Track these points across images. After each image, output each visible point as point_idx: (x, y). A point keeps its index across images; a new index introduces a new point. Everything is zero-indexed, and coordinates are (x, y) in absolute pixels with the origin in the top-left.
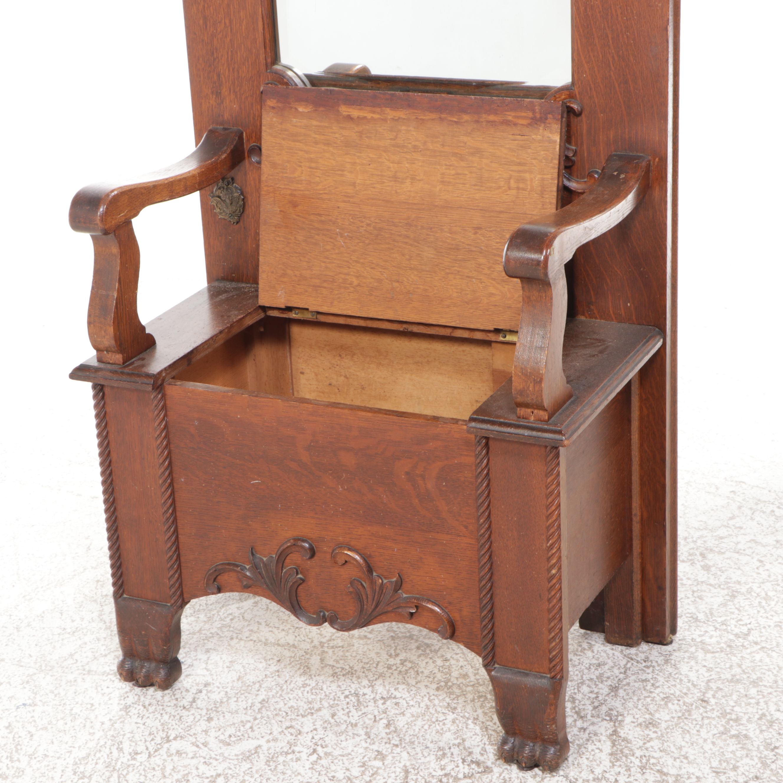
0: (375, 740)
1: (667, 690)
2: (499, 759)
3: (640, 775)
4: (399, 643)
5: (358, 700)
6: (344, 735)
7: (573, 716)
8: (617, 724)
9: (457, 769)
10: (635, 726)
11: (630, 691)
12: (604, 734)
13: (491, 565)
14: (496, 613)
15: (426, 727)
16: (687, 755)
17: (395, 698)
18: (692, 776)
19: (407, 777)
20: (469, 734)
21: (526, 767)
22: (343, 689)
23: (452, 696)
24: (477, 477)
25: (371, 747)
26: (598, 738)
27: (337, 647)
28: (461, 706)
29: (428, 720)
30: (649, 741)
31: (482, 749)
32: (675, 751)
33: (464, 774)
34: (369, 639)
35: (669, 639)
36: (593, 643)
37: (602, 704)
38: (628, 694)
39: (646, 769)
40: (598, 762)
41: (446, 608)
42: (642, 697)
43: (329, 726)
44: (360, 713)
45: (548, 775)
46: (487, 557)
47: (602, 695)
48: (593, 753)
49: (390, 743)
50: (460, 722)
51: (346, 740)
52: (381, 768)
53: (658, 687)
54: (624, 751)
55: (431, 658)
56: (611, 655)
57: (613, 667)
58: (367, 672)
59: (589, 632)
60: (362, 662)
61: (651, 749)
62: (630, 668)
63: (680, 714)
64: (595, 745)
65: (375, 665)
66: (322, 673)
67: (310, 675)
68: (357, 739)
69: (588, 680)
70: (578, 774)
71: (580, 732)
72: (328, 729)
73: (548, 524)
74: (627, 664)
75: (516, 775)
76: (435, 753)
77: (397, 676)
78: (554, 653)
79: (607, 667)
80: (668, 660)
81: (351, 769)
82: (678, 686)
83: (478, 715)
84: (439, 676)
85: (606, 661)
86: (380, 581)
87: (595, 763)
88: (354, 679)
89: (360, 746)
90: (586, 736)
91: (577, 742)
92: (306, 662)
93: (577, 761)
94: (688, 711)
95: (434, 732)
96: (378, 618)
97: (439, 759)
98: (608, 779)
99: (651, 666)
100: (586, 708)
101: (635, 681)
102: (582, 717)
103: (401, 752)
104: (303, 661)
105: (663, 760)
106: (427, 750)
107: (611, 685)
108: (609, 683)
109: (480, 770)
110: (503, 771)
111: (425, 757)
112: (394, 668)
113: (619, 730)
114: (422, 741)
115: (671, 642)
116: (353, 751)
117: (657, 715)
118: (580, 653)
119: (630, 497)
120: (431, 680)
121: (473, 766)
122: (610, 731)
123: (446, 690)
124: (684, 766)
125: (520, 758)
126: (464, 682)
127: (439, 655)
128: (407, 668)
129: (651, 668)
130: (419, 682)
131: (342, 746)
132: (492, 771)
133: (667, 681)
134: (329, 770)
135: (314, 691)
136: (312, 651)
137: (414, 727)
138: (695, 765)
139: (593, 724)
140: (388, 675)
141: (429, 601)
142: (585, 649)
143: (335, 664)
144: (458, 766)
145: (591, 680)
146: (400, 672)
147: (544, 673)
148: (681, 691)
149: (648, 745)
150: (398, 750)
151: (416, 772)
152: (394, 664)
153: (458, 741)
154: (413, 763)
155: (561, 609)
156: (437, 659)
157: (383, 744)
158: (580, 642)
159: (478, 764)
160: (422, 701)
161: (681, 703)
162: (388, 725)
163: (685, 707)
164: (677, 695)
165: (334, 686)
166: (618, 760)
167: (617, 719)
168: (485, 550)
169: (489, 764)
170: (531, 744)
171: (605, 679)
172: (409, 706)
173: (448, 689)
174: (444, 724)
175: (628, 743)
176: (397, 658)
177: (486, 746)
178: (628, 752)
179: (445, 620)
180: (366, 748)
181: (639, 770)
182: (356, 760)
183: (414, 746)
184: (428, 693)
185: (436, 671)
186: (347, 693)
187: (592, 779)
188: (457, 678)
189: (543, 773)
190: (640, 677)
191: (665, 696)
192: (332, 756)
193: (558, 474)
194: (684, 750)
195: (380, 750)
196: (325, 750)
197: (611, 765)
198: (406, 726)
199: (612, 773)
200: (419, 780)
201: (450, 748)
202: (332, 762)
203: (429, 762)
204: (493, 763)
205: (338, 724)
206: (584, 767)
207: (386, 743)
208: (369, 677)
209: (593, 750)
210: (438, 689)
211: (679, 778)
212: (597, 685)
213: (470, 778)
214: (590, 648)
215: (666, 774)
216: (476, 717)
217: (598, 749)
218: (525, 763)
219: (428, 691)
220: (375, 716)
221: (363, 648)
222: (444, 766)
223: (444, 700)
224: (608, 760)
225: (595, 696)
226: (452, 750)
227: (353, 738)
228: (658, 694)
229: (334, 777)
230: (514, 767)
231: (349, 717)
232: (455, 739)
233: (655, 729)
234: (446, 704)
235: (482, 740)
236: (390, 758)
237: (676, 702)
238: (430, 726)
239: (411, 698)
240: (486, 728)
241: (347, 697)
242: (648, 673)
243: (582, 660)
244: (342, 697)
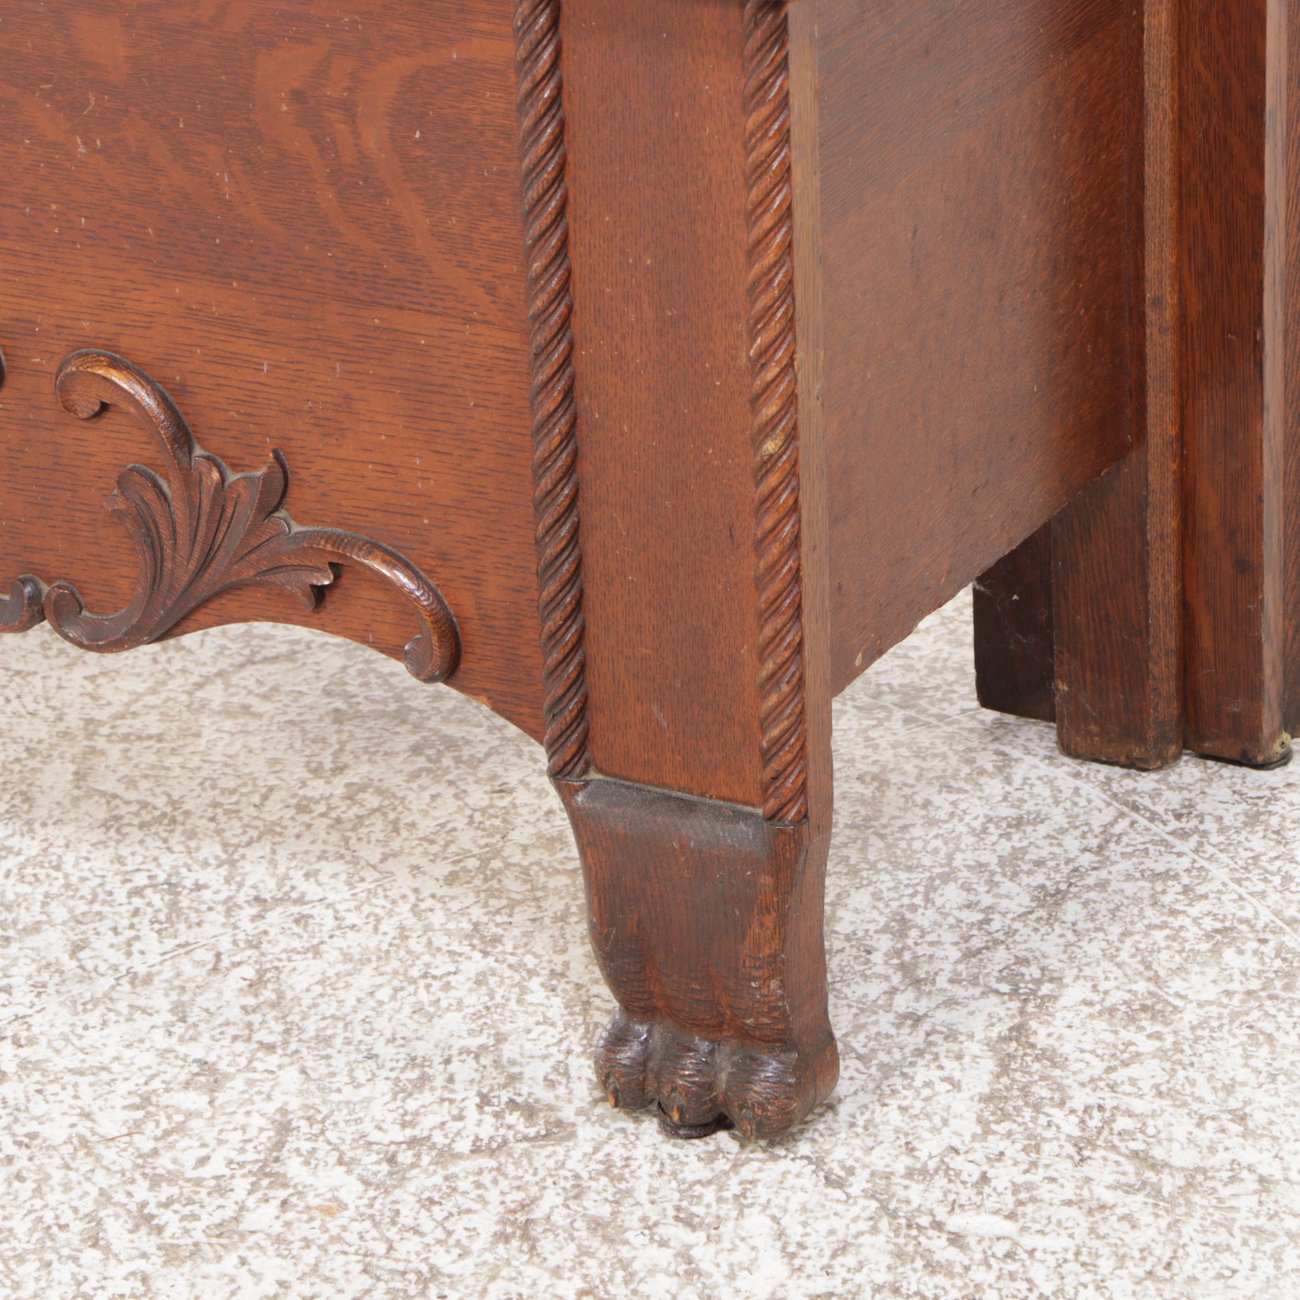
0: (202, 1026)
1: (1230, 908)
2: (604, 1099)
3: (1068, 1164)
4: (358, 733)
5: (174, 906)
6: (101, 1009)
7: (887, 978)
8: (1030, 1008)
9: (458, 1125)
10: (1091, 1016)
11: (1103, 908)
12: (980, 1035)
13: (573, 424)
14: (592, 592)
15: (384, 994)
16: (1248, 1110)
17: (301, 901)
18: (1245, 1174)
19: (280, 1145)
20: (523, 1021)
21: (683, 1125)
22: (129, 868)
23: (493, 902)
24: (521, 108)
25: (182, 1050)
26: (955, 1047)
27: (139, 738)
28: (516, 932)
29: (396, 973)
30: (1125, 1064)
31: (555, 1069)
32: (1209, 1097)
33: (477, 1139)
34: (259, 716)
35: (1277, 749)
36: (1016, 753)
37: (996, 942)
38: (1092, 917)
39: (1095, 1147)
40: (937, 1120)
41: (430, 572)
42: (1140, 927)
43: (57, 978)
44: (170, 944)
45: (760, 1155)
46: (557, 394)
47: (1004, 914)
48: (926, 1092)
49: (248, 1039)
50: (502, 982)
51: (104, 1024)
52: (200, 1115)
53: (1205, 897)
54: (1035, 1089)
55: (451, 783)
56: (1067, 793)
57: (1062, 831)
58: (222, 818)
59: (1010, 718)
60: (214, 787)
61: (1128, 1089)
62: (1120, 836)
63: (1255, 984)
64: (941, 1068)
65: (256, 799)
66: (72, 815)
67: (29, 823)
68: (142, 1022)
69: (969, 868)
70: (859, 1153)
71: (898, 1026)
72: (51, 989)
73: (751, 277)
74: (1113, 823)
75: (650, 1151)
76: (393, 1075)
77: (323, 835)
78: (775, 732)
79: (1043, 829)
80: (1259, 814)
81: (98, 1116)
82: (1273, 897)
83: (567, 965)
84: (466, 839)
85: (1045, 810)
86: (215, 475)
87: (926, 1124)
88: (175, 840)
89: (147, 1044)
90: (918, 1038)
91: (882, 1057)
92: (22, 780)
93: (867, 1115)
94: (1287, 975)
95: (407, 1010)
96: (213, 605)
97: (400, 1091)
98: (958, 1174)
99: (1196, 830)
100: (940, 953)
101: (1129, 877)
102: (917, 982)
103: (280, 1067)
104: (15, 778)
105: (1160, 1122)
106: (371, 1064)
107: (1043, 887)
108: (1039, 878)
109: (532, 1132)
110: (610, 1138)
111: (359, 1086)
112: (322, 808)
113: (1033, 1024)
114: (358, 1035)
115: (1285, 759)
116: (117, 1058)
117: (1176, 984)
118: (962, 784)
119: (1140, 238)
120: (434, 849)
121: (513, 1118)
122: (1002, 1028)
123: (478, 882)
124: (1228, 1143)
125: (666, 1091)
126: (546, 858)
127: (481, 774)
128: (362, 812)
129: (1195, 838)
130: (395, 855)
131: (85, 1043)
132: (572, 1135)
133: (1239, 882)
134: (22, 1116)
135: (29, 871)
136: (52, 746)
137: (342, 994)
138: (1266, 1142)
139: (951, 1003)
140: (292, 831)
141: (373, 548)
142: (982, 772)
143: (120, 790)
144: (460, 1118)
145: (980, 867)
146: (338, 821)
147: (745, 803)
148: (1276, 913)
149: (1121, 1075)
150: (273, 1060)
151: (316, 1128)
152: (322, 797)
153: (482, 1040)
154: (309, 1102)
155: (796, 577)
156: (471, 788)
157: (226, 1041)
158: (970, 750)
159: (530, 1111)
160: (390, 913)
161: (1269, 950)
162: (254, 986)
163: (1278, 963)
164: (1260, 925)
165: (101, 860)
166: (1006, 1116)
167: (1034, 992)
168: (548, 370)
169: (568, 1113)
170: (705, 1046)
171: (1025, 867)
172: (341, 926)
173: (486, 880)
174: (447, 987)
175: (1054, 1065)
176: (336, 780)
177: (571, 1059)
178: (1045, 1093)
179: (425, 615)
180: (164, 1053)
181: (1070, 1150)
182: (122, 1088)
183: (329, 1051)
184: (416, 890)
185: (460, 822)
186: (140, 880)
187: (902, 1171)
188: (525, 848)
189: (742, 1146)
190: (1149, 864)
191: (1218, 925)
192: (44, 1072)
193: (784, 102)
194: (1241, 1093)
195: (212, 1058)
196: (24, 1052)
197: (979, 1130)
198: (318, 989)
199: (978, 1156)
200: (320, 1154)
201: (448, 1061)
202: (39, 1091)
203: (368, 1101)
204: (580, 1112)
205: (86, 975)
206: (886, 1134)
207: (235, 1038)
208: (228, 834)
209: (928, 1084)
210: (451, 879)
211: (1200, 1178)
212: (997, 884)
213: (492, 1153)
214: (1000, 769)
215: (1155, 1166)
216: (559, 969)
217: (949, 1080)
218: (681, 1110)
219: (417, 884)
220: (218, 956)
221: (231, 744)
222: (416, 1114)
223: (463, 912)
224: (973, 1117)
225: (981, 916)
226: (452, 1068)
227: (130, 1019)
228: (1196, 921)
229: (32, 1136)
230: (650, 1127)
231: (129, 954)
232: (471, 1033)
233: (1158, 1028)
234: (467, 926)
235: (561, 1041)
236: (239, 1083)
237: (1254, 945)
238: (396, 990)
239: (352, 904)
240: (587, 1003)
241: (138, 892)
242: (1179, 854)
243: (963, 806)
244: (121, 894)
